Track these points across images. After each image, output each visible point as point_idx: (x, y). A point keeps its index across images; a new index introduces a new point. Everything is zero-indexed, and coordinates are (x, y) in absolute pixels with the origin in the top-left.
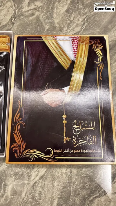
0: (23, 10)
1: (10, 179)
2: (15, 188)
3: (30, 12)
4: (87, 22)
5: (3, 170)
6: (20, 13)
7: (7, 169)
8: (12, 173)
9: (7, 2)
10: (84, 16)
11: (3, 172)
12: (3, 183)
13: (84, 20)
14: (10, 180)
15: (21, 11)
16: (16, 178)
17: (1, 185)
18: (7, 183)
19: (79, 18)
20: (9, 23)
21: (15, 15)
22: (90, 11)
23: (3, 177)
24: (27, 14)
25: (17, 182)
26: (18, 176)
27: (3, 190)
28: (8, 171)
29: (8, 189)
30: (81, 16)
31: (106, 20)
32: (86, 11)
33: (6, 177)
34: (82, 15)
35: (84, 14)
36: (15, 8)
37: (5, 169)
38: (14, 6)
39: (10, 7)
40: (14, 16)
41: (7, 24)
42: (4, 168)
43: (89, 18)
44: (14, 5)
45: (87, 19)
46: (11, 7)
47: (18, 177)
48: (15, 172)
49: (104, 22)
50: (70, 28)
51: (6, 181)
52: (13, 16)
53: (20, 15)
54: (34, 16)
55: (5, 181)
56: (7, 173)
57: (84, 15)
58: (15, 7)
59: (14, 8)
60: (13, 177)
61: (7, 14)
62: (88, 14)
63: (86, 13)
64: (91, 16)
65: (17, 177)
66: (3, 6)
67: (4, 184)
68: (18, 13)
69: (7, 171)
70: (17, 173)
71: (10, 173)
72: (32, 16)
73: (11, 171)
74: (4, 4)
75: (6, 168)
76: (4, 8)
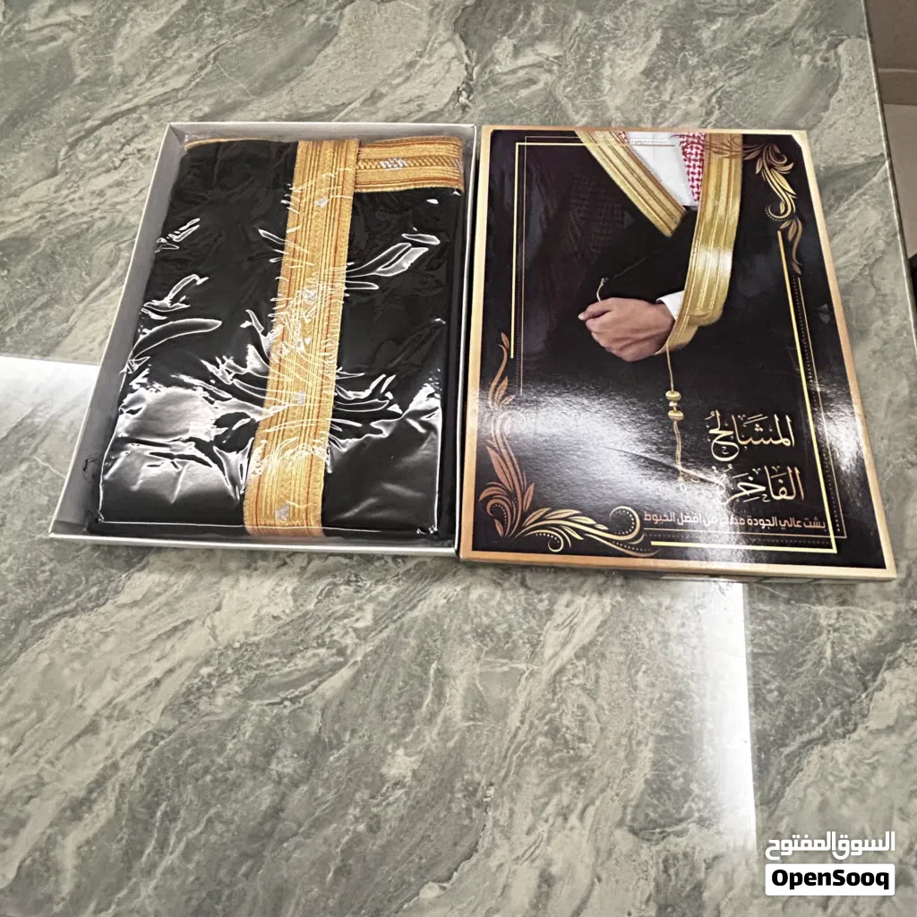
0: (497, 67)
1: (459, 650)
2: (481, 689)
3: (521, 73)
4: (720, 107)
5: (433, 614)
6: (487, 76)
7: (449, 611)
8: (467, 628)
9: (442, 44)
10: (706, 87)
11: (433, 624)
12: (434, 666)
13: (709, 100)
14: (461, 655)
15: (491, 72)
16: (482, 649)
17: (426, 674)
18: (446, 665)
19: (691, 94)
20: (451, 107)
21: (471, 83)
22: (726, 74)
23: (431, 643)
24: (511, 80)
25: (489, 663)
26: (492, 640)
27: (434, 694)
28: (451, 620)
29: (454, 691)
30: (697, 89)
31: (787, 102)
32: (712, 74)
33: (445, 641)
34: (702, 85)
35: (706, 82)
36: (471, 61)
37: (439, 611)
38: (465, 57)
39: (453, 58)
40: (467, 84)
41: (442, 110)
42: (436, 607)
43: (728, 95)
44: (467, 53)
45: (719, 97)
46: (458, 57)
47: (490, 644)
48: (479, 626)
49: (780, 109)
50: (661, 123)
51: (445, 658)
52: (464, 86)
53: (487, 81)
54: (534, 88)
55: (439, 658)
56: (450, 627)
57: (707, 85)
58: (469, 57)
59: (466, 60)
60: (474, 646)
61: (444, 77)
62: (721, 84)
63: (715, 79)
64: (734, 89)
65: (486, 645)
66: (430, 56)
67: (438, 671)
68: (480, 75)
69: (448, 620)
70: (487, 627)
71: (460, 628)
72: (528, 87)
73: (466, 621)
74: (433, 50)
75: (443, 606)
76: (434, 60)
